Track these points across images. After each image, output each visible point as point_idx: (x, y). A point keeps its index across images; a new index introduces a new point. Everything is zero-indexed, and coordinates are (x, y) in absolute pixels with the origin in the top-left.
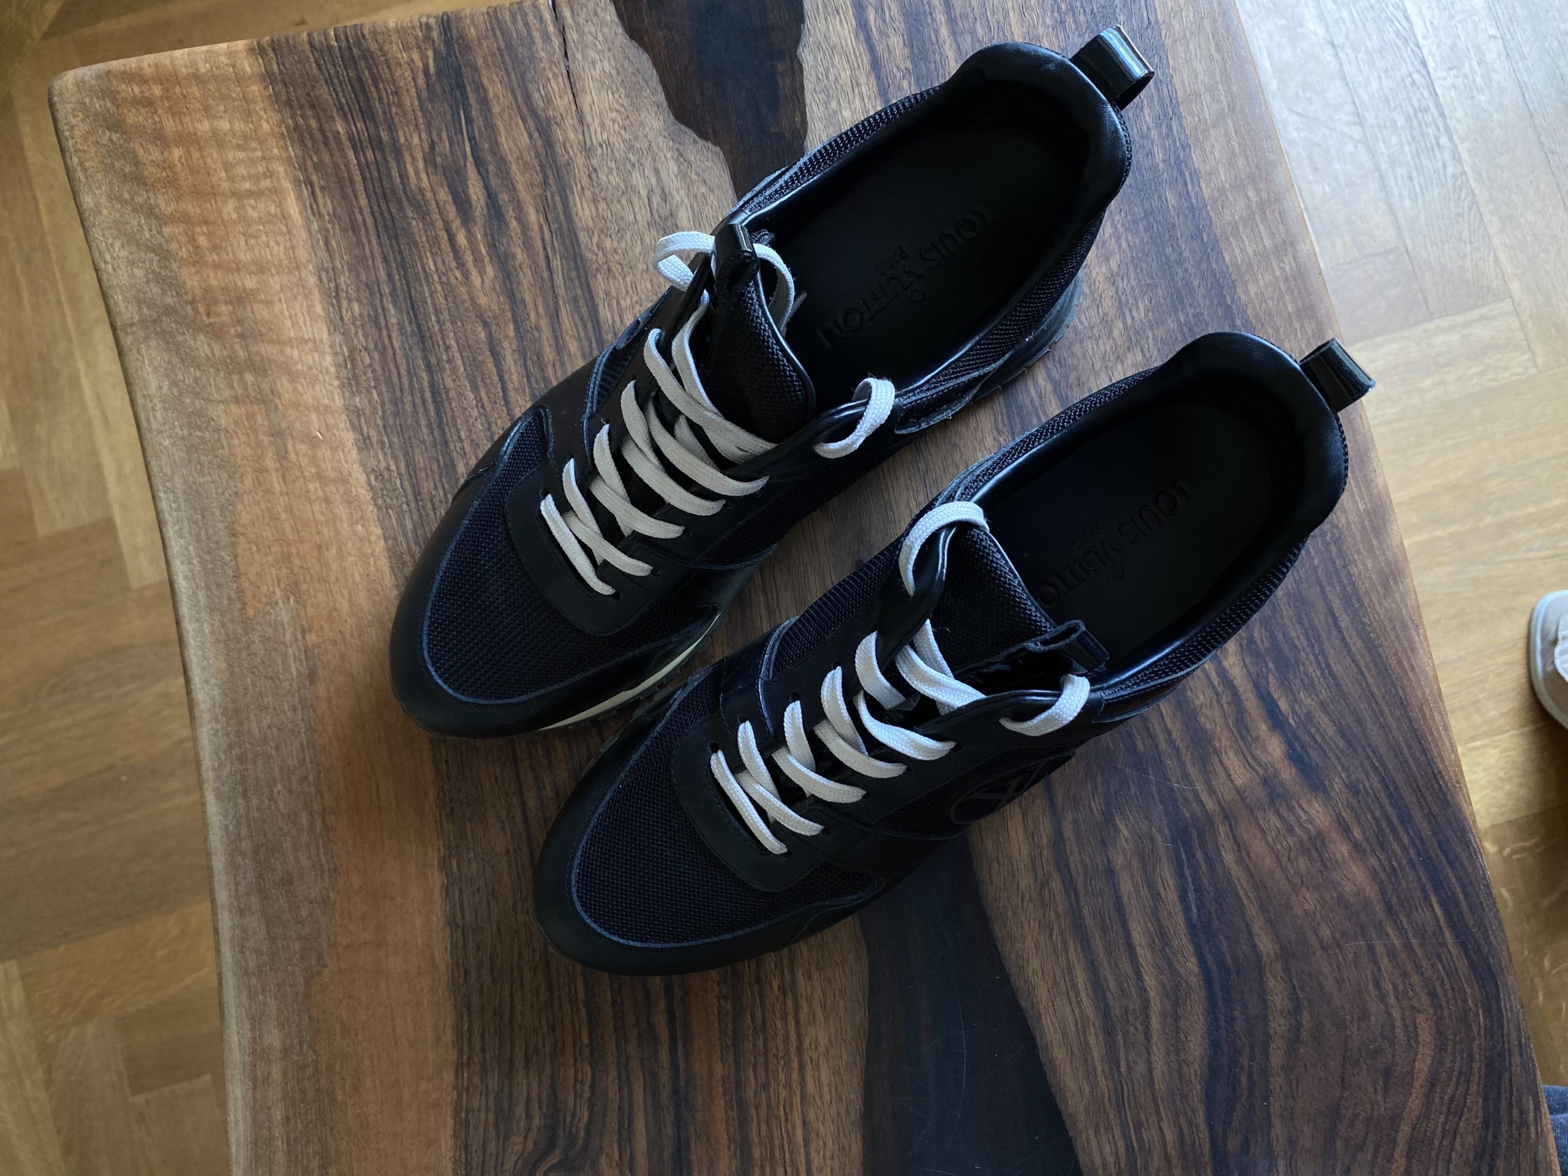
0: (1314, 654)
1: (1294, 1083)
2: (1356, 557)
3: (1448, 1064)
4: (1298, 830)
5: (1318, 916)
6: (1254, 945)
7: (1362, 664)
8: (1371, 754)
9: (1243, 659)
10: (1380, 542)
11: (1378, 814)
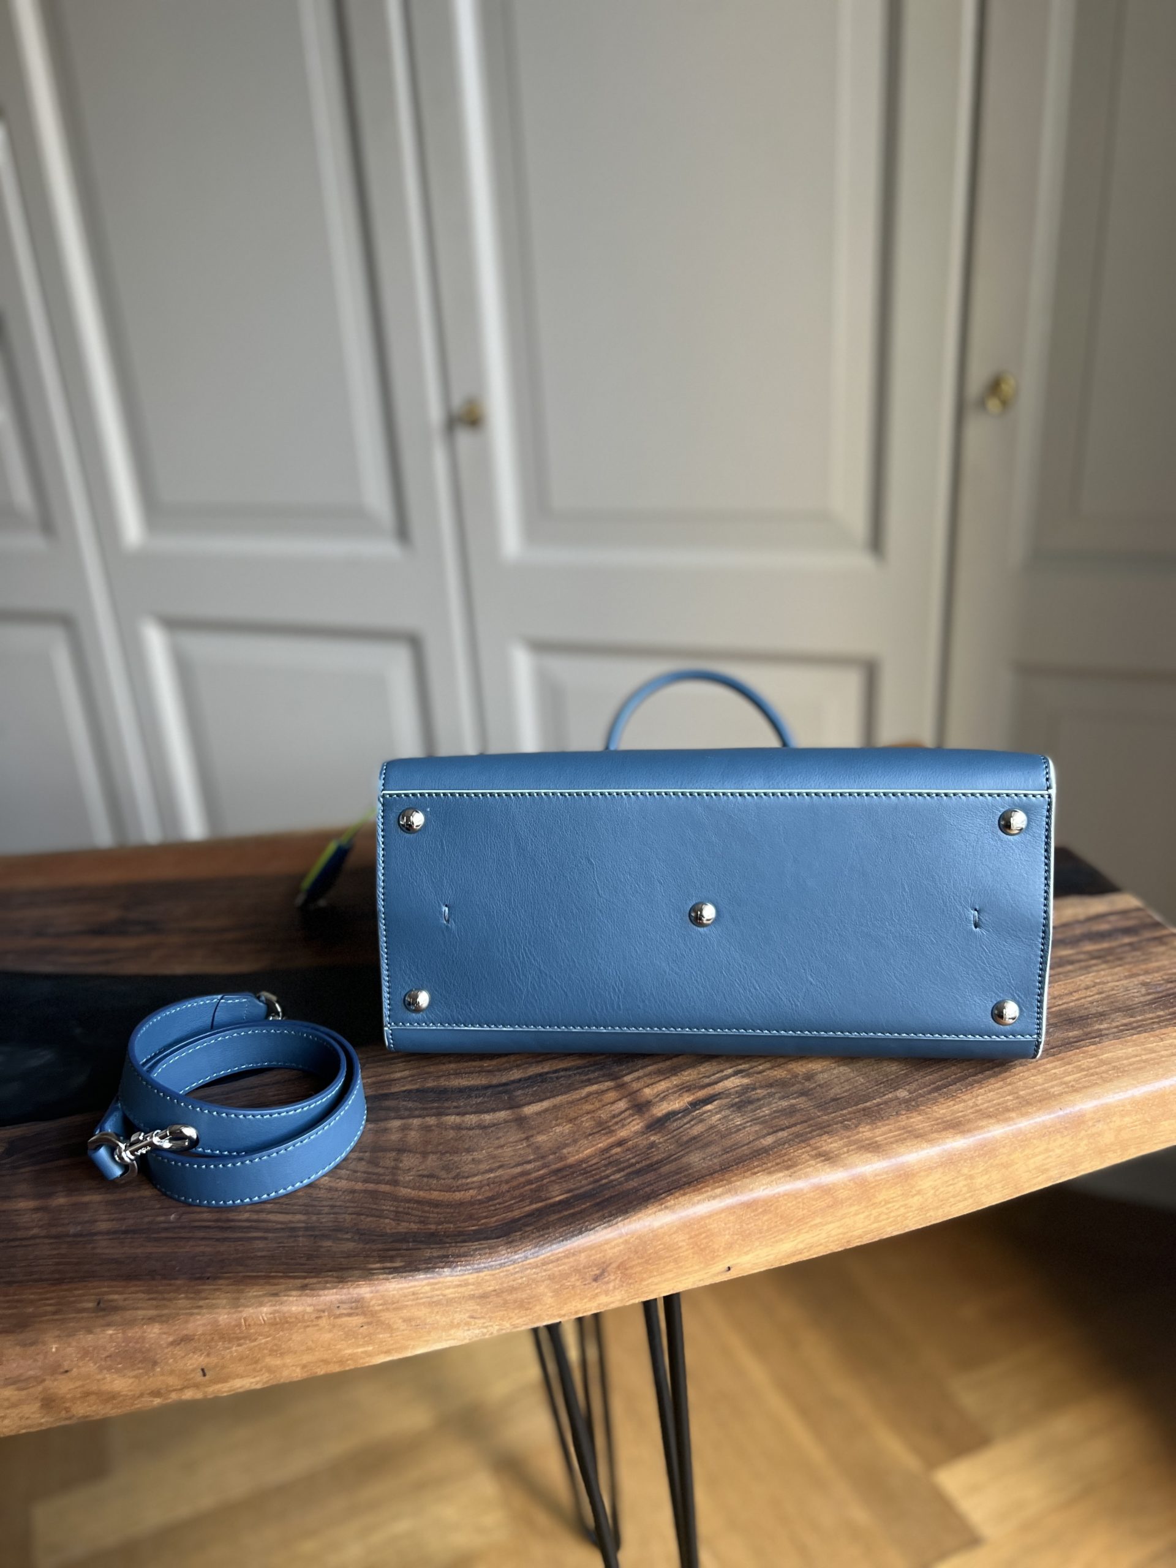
0: (751, 1121)
1: (428, 1129)
2: (836, 1138)
3: (436, 1210)
4: (616, 1120)
5: (551, 1134)
6: (529, 1103)
7: (750, 1146)
8: (679, 1154)
9: (738, 1086)
10: (852, 1150)
11: (633, 1161)
